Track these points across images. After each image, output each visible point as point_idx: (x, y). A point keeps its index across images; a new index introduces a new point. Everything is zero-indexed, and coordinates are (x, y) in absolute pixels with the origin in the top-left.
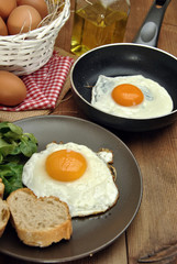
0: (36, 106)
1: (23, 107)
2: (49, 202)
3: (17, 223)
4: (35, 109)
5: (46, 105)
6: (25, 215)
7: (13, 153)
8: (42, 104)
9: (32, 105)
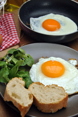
0: (11, 44)
1: (4, 47)
2: (53, 88)
3: (38, 100)
4: (11, 47)
5: (16, 42)
6: (41, 96)
7: (22, 65)
8: (14, 42)
9: (9, 45)
